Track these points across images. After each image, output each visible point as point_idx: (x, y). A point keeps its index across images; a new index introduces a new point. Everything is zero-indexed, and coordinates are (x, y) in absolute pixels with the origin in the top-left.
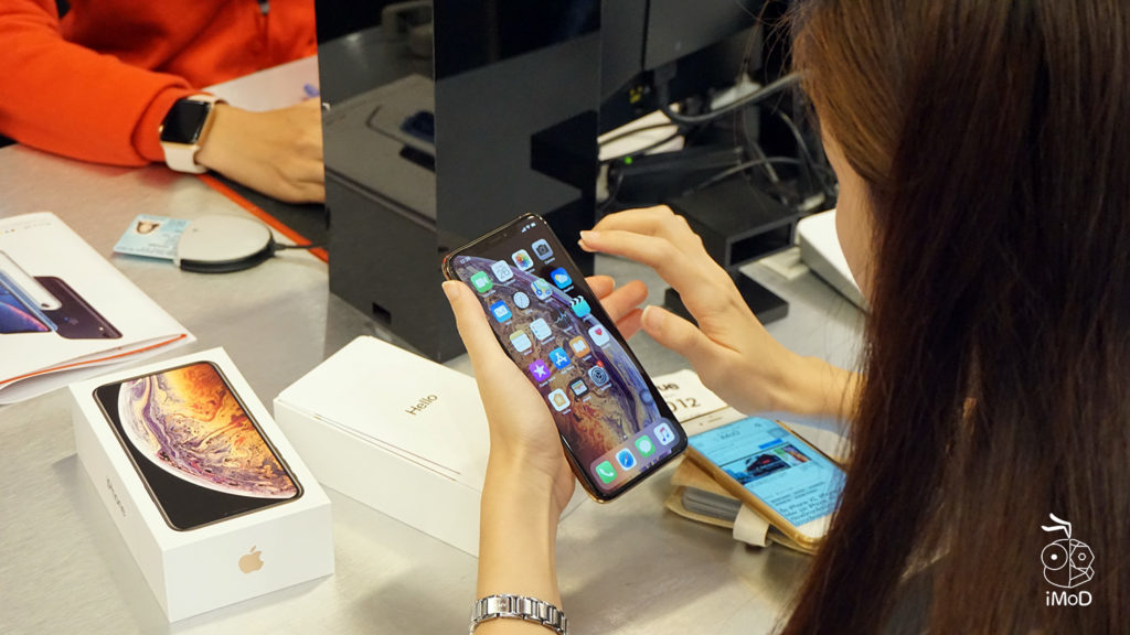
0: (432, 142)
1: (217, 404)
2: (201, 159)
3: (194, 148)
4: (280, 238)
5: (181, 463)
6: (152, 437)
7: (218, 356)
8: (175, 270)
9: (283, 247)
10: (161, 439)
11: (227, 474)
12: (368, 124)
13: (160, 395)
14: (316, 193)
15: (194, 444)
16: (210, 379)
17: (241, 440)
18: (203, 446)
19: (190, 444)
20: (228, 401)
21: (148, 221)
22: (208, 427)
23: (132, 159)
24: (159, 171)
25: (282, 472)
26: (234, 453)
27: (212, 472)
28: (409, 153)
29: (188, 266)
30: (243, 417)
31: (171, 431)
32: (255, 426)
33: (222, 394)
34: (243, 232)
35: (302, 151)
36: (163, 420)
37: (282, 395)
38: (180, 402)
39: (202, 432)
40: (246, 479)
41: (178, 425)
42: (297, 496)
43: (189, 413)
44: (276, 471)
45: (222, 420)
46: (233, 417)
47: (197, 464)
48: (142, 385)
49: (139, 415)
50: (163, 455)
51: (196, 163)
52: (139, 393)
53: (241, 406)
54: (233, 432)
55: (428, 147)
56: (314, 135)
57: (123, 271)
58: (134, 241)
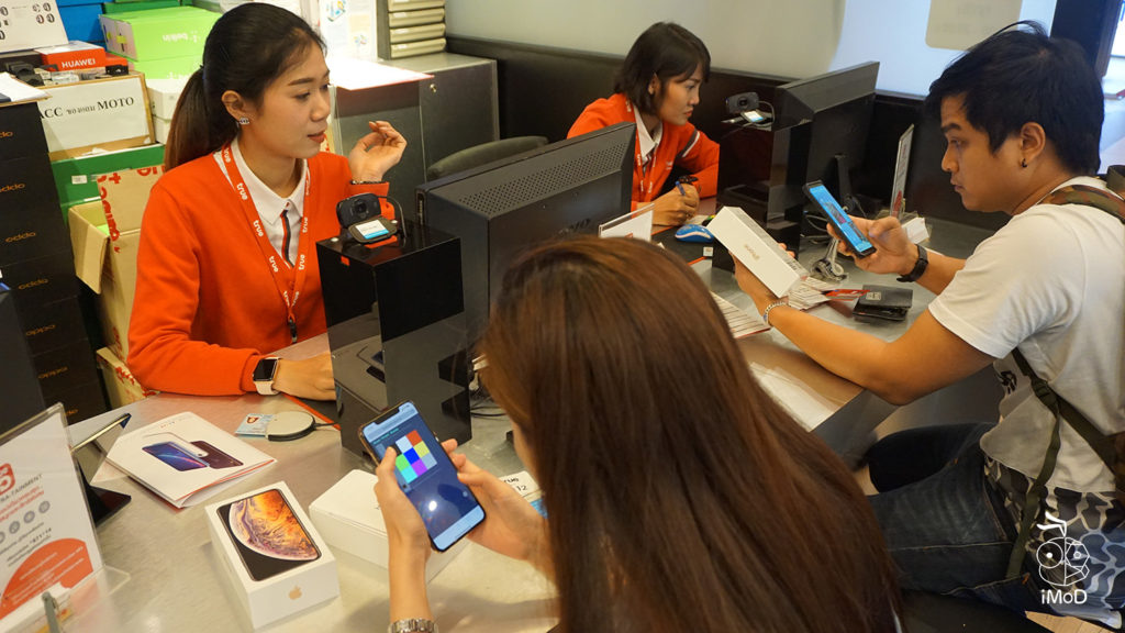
0: (382, 363)
1: (279, 512)
2: (275, 387)
3: (271, 382)
4: (319, 421)
5: (260, 544)
6: (245, 531)
7: (282, 486)
8: (266, 440)
9: (320, 425)
10: (250, 532)
11: (282, 548)
12: (358, 355)
13: (251, 508)
14: (332, 395)
15: (267, 534)
16: (277, 498)
17: (291, 530)
18: (271, 534)
19: (264, 534)
20: (285, 509)
21: (253, 416)
22: (274, 524)
23: (240, 393)
24: (254, 396)
25: (311, 546)
26: (287, 537)
27: (275, 549)
28: (372, 371)
29: (272, 438)
30: (293, 517)
31: (256, 528)
32: (298, 522)
33: (282, 506)
34: (300, 419)
35: (324, 374)
36: (251, 522)
37: (313, 504)
38: (260, 512)
39: (271, 527)
40: (292, 551)
41: (259, 524)
42: (318, 557)
43: (265, 517)
44: (307, 545)
45: (282, 520)
46: (288, 518)
47: (267, 545)
48: (241, 505)
49: (239, 520)
50: (251, 541)
51: (273, 389)
52: (240, 508)
53: (292, 512)
54: (287, 526)
55: (381, 367)
56: (329, 366)
57: (244, 441)
58: (245, 428)
